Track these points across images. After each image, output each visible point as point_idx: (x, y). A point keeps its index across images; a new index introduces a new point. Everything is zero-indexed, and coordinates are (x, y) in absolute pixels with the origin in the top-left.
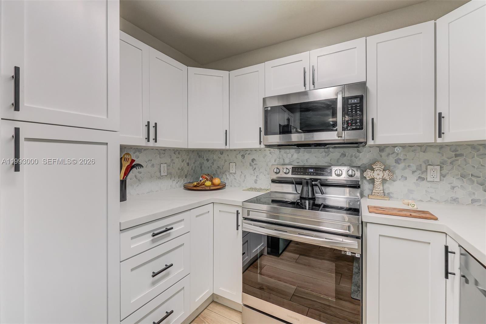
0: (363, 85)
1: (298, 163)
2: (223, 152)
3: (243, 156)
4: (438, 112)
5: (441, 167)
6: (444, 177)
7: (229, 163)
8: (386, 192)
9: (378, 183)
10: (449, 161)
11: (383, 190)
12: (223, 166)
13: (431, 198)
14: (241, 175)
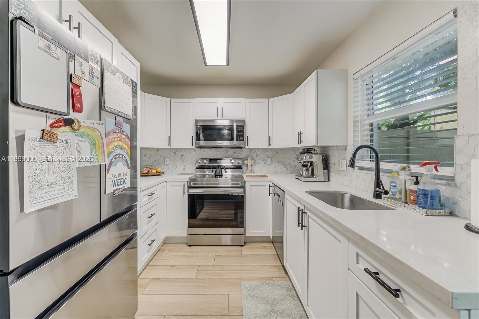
0: (244, 121)
1: (211, 157)
2: (159, 150)
3: (175, 153)
4: (269, 136)
5: (272, 158)
6: (273, 162)
7: (164, 158)
8: (253, 170)
9: (249, 166)
10: (274, 155)
11: (251, 169)
12: (159, 160)
13: (269, 172)
14: (173, 165)
